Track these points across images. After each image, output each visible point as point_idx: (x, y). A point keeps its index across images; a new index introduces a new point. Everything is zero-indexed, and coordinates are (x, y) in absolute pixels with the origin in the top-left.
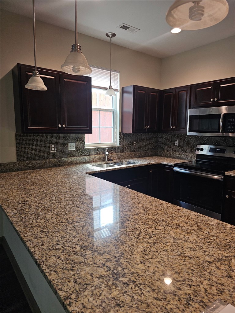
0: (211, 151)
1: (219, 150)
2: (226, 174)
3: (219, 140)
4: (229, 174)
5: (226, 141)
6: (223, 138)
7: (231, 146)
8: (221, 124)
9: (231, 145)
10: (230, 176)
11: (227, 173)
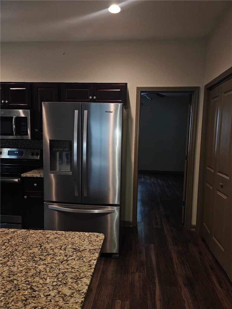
0: (9, 154)
1: (17, 152)
2: (22, 176)
3: (17, 143)
4: (25, 176)
5: (23, 143)
6: (21, 141)
7: (29, 149)
8: (14, 126)
9: (28, 147)
10: (27, 177)
11: (23, 174)
